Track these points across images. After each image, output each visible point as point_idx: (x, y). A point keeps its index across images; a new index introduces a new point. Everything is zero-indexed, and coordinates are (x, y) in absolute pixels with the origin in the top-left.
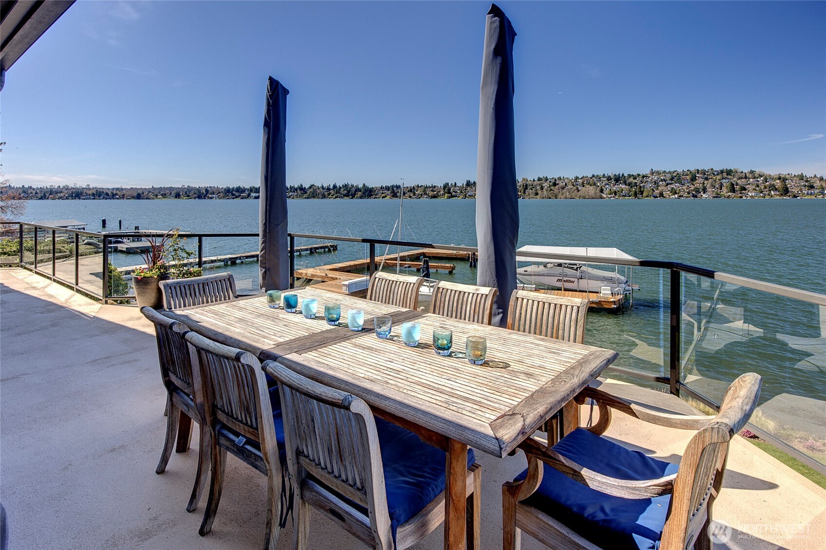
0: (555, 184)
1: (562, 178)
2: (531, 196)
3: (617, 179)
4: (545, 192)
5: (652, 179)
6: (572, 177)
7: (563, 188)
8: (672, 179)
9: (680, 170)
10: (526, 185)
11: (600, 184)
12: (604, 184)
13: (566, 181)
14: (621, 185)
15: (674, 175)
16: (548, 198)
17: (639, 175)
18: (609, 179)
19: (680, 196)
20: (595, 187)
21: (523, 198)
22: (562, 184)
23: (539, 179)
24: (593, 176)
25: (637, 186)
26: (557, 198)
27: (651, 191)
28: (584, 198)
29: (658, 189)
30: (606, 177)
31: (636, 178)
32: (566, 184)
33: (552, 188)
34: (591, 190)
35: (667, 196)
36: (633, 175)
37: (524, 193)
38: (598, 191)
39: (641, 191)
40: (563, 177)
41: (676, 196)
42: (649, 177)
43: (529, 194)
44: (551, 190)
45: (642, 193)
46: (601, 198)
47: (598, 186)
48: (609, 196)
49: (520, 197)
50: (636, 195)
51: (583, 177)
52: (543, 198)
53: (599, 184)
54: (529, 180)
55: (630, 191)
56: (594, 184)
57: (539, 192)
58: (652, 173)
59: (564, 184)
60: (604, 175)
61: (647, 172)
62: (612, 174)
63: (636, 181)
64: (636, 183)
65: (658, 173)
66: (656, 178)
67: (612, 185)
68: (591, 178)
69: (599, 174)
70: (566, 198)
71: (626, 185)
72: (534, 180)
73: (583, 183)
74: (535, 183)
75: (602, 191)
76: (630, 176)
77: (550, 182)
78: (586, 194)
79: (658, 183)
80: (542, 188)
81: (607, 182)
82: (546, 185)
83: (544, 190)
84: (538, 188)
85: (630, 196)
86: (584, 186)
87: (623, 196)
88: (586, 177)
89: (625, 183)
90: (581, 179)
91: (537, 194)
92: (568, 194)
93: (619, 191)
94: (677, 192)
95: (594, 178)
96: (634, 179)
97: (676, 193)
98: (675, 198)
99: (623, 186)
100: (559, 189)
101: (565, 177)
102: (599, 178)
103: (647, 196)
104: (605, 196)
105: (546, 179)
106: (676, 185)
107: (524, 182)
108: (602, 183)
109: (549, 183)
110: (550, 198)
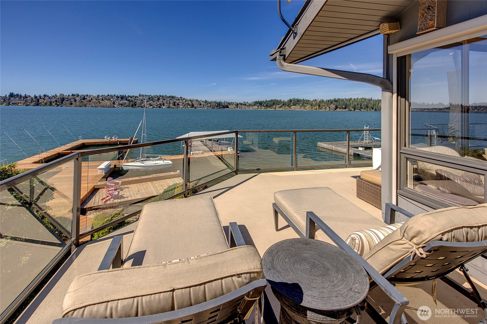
0: (84, 99)
1: (89, 95)
2: (67, 105)
3: (122, 98)
4: (78, 103)
5: (140, 98)
6: (95, 95)
7: (90, 101)
8: (149, 99)
9: (153, 95)
10: (63, 98)
11: (113, 100)
12: (115, 100)
13: (92, 97)
14: (124, 101)
15: (150, 97)
16: (79, 107)
17: (133, 96)
18: (118, 97)
19: (154, 107)
20: (110, 101)
21: (61, 106)
22: (88, 99)
23: (73, 95)
24: (108, 95)
25: (133, 101)
26: (86, 107)
27: (140, 104)
28: (104, 107)
29: (143, 103)
30: (116, 96)
31: (132, 98)
32: (92, 99)
33: (82, 101)
34: (108, 103)
35: (148, 107)
36: (131, 96)
37: (62, 103)
38: (112, 103)
39: (135, 104)
40: (90, 95)
41: (152, 107)
42: (138, 97)
43: (66, 104)
44: (82, 102)
45: (136, 105)
46: (114, 107)
47: (112, 101)
48: (118, 106)
49: (59, 106)
50: (132, 106)
51: (102, 96)
52: (76, 107)
53: (112, 100)
54: (65, 95)
55: (130, 104)
56: (109, 100)
57: (74, 103)
58: (140, 96)
59: (90, 98)
60: (115, 95)
61: (138, 95)
62: (119, 95)
63: (132, 99)
64: (132, 100)
65: (143, 96)
66: (142, 98)
67: (119, 101)
68: (107, 96)
69: (112, 94)
70: (92, 107)
71: (127, 101)
72: (69, 95)
73: (102, 99)
74: (70, 97)
75: (114, 103)
76: (129, 96)
77: (81, 97)
78: (105, 105)
79: (143, 101)
80: (75, 101)
81: (117, 99)
82: (78, 99)
83: (77, 102)
84: (72, 100)
85: (129, 107)
86: (103, 100)
87: (126, 106)
88: (104, 96)
89: (126, 100)
90: (101, 96)
91: (71, 104)
92: (93, 104)
93: (123, 104)
94: (152, 105)
95: (109, 96)
96: (131, 98)
97: (152, 106)
98: (151, 108)
99: (126, 101)
100: (87, 102)
101: (91, 95)
102: (112, 96)
103: (138, 107)
104: (116, 106)
105: (78, 95)
106: (151, 102)
107: (61, 96)
108: (114, 99)
109: (80, 97)
110: (81, 107)
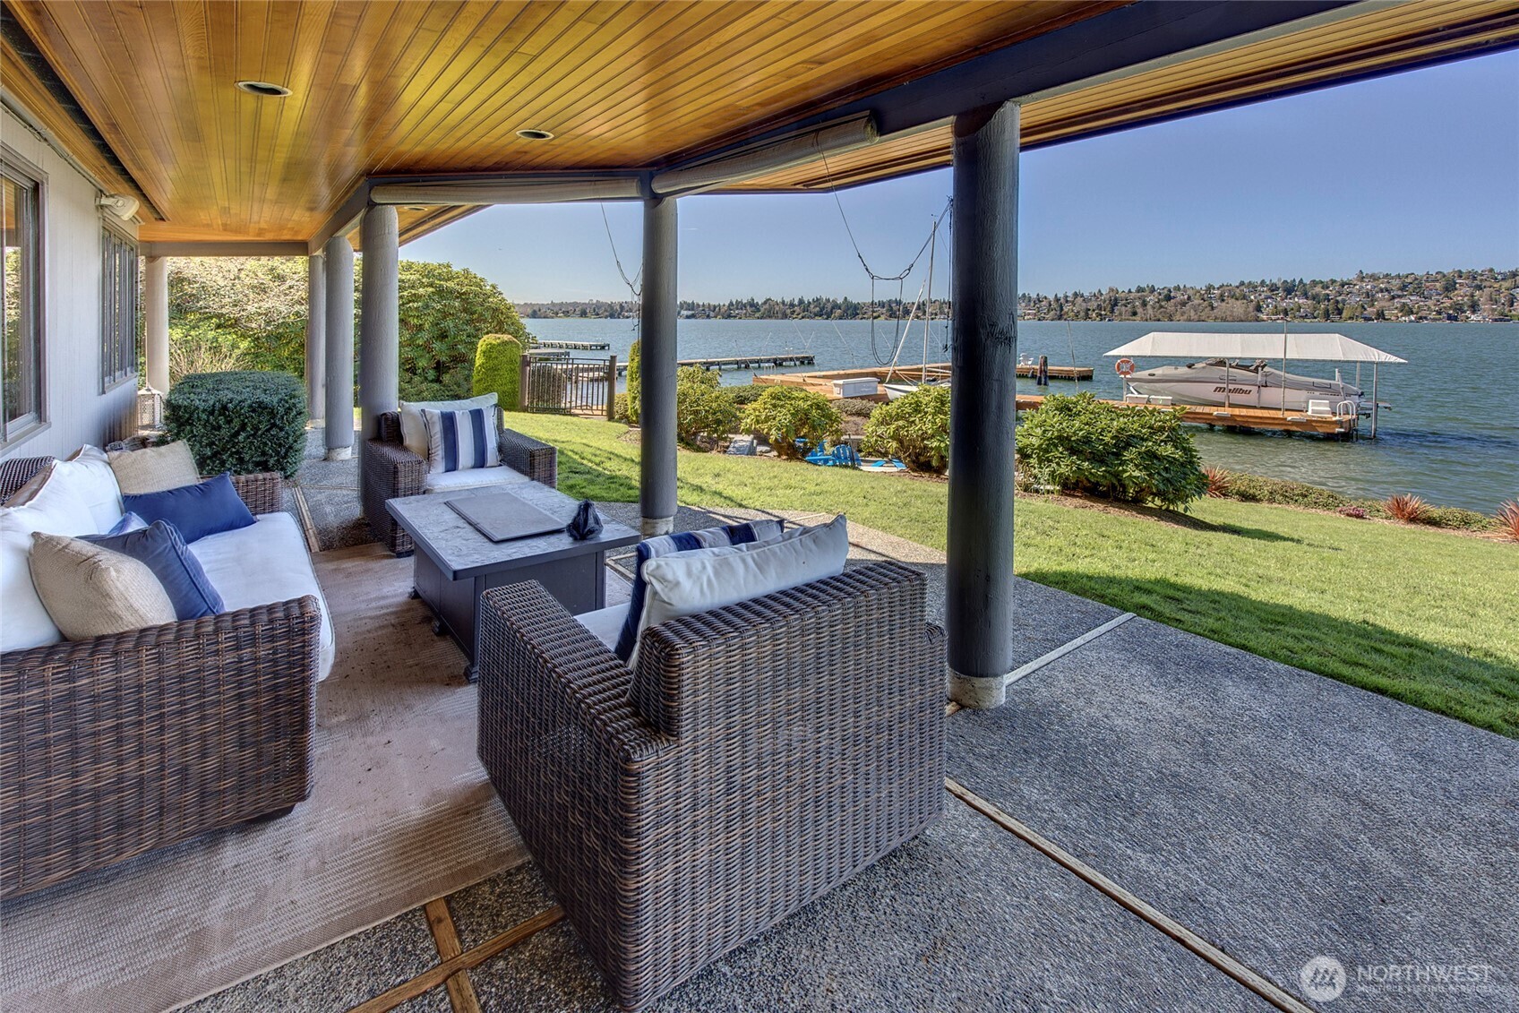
0: (1168, 298)
1: (1182, 287)
2: (1123, 317)
3: (1289, 289)
4: (1150, 311)
5: (1362, 287)
6: (1201, 285)
7: (1184, 304)
8: (1403, 288)
9: (1420, 272)
10: (1116, 299)
11: (1255, 297)
12: (1263, 296)
13: (1190, 292)
14: (1296, 300)
15: (1409, 280)
16: (1155, 320)
17: (1333, 282)
18: (1273, 288)
19: (1421, 318)
20: (1245, 301)
21: (1109, 320)
22: (1180, 297)
23: (1140, 290)
24: (1242, 284)
25: (1329, 300)
26: (1172, 320)
27: (1359, 310)
28: (1224, 320)
29: (1373, 305)
30: (1267, 286)
31: (1328, 288)
32: (1189, 298)
33: (1163, 303)
34: (1238, 307)
35: (1393, 318)
36: (1322, 282)
37: (1112, 311)
38: (1251, 309)
39: (1338, 309)
40: (1185, 286)
41: (1412, 318)
42: (1355, 285)
43: (1120, 314)
44: (1161, 307)
45: (1340, 312)
46: (1257, 319)
47: (1252, 301)
48: (1273, 317)
49: (1105, 319)
50: (1327, 315)
51: (1221, 287)
52: (1147, 320)
53: (1252, 297)
54: (1120, 291)
55: (1315, 309)
56: (1244, 297)
57: (1140, 310)
58: (1362, 279)
59: (1186, 297)
60: (1263, 282)
61: (1351, 276)
62: (1279, 279)
63: (1327, 292)
64: (1328, 295)
65: (1374, 278)
66: (1369, 287)
67: (1279, 299)
68: (1237, 287)
69: (1253, 280)
70: (1190, 320)
71: (1307, 298)
72: (1130, 291)
73: (1222, 296)
74: (1132, 296)
75: (1258, 309)
76: (1314, 283)
77: (1160, 294)
78: (1228, 313)
79: (1373, 296)
80: (1144, 304)
81: (1269, 294)
82: (1151, 299)
83: (1148, 307)
84: (1137, 304)
85: (1315, 318)
86: (1223, 300)
87: (1301, 317)
88: (1227, 286)
89: (1305, 295)
90: (1218, 289)
91: (1135, 314)
92: (1192, 313)
93: (1292, 309)
94: (1415, 310)
95: (1242, 288)
96: (1323, 288)
97: (1412, 313)
98: (1411, 321)
99: (1301, 301)
100: (1176, 306)
101: (1188, 286)
102: (1253, 287)
103: (1351, 318)
104: (1265, 317)
105: (1153, 290)
106: (1412, 298)
107: (1111, 294)
108: (1260, 295)
109: (1157, 295)
110: (1159, 320)
